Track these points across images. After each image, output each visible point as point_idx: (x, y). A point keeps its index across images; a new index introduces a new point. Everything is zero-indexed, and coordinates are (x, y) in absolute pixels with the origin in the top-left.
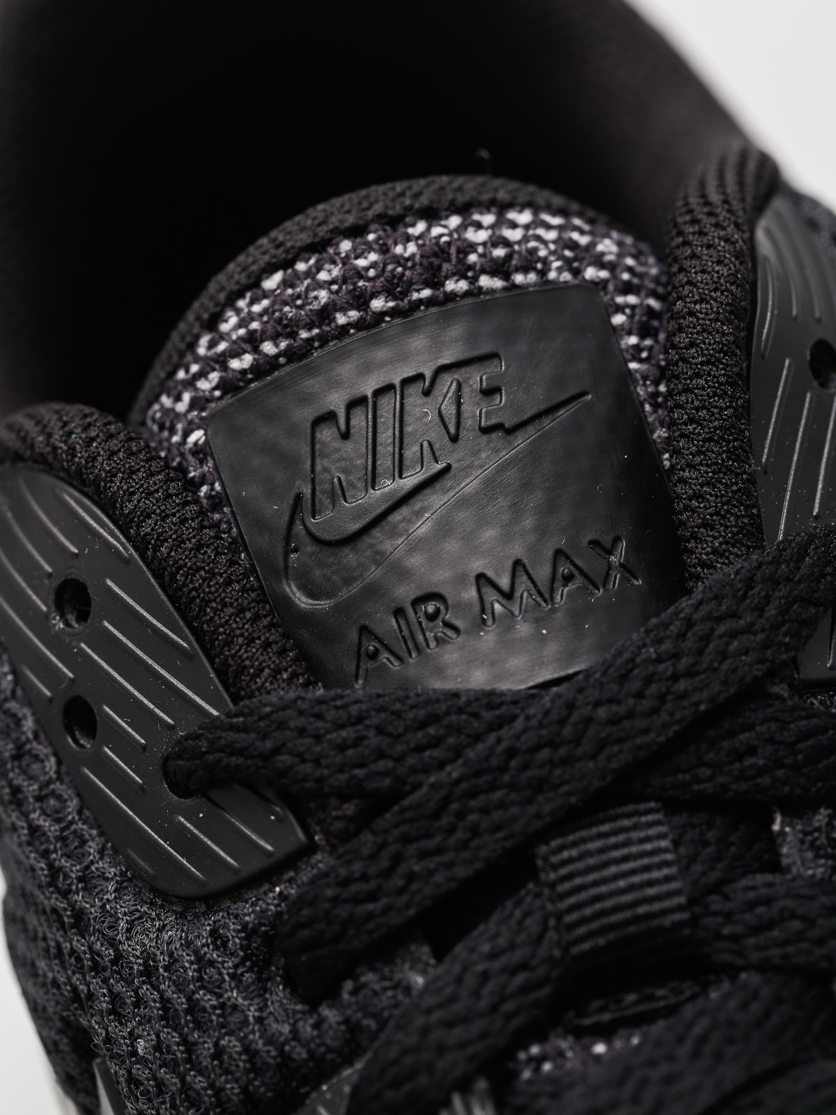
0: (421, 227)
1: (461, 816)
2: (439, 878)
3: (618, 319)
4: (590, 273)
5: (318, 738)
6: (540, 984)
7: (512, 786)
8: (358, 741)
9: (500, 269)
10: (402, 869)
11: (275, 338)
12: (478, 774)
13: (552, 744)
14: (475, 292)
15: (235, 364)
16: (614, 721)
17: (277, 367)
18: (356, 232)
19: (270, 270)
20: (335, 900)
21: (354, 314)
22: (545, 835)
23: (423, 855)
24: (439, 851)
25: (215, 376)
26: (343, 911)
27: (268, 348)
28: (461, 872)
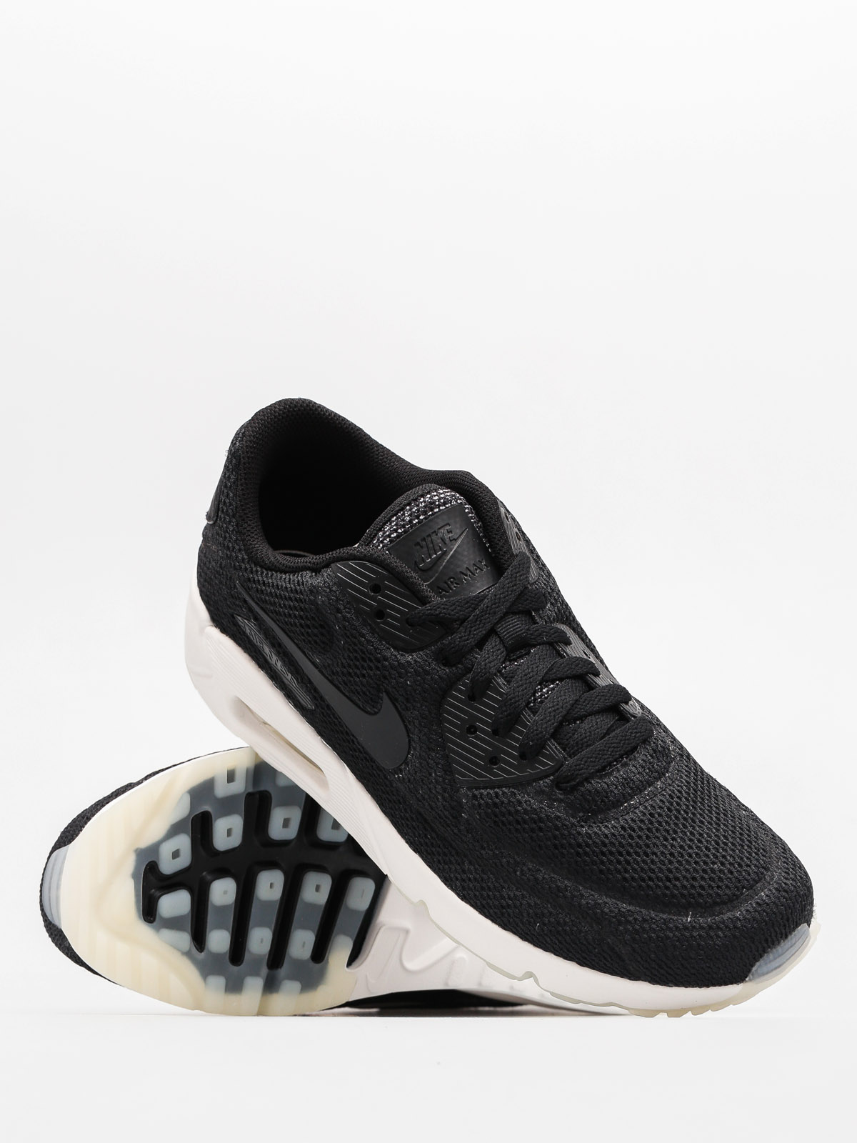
0: (422, 499)
1: (481, 621)
2: (480, 634)
3: (466, 511)
4: (459, 501)
5: (448, 609)
6: (503, 652)
7: (489, 614)
8: (455, 609)
9: (444, 504)
10: (472, 633)
11: (400, 528)
12: (482, 612)
13: (495, 604)
14: (440, 510)
15: (392, 536)
16: (505, 597)
17: (402, 535)
18: (409, 504)
19: (393, 517)
20: (460, 641)
21: (417, 520)
22: (498, 623)
23: (475, 630)
24: (479, 629)
25: (388, 539)
26: (462, 643)
27: (400, 531)
28: (484, 632)
